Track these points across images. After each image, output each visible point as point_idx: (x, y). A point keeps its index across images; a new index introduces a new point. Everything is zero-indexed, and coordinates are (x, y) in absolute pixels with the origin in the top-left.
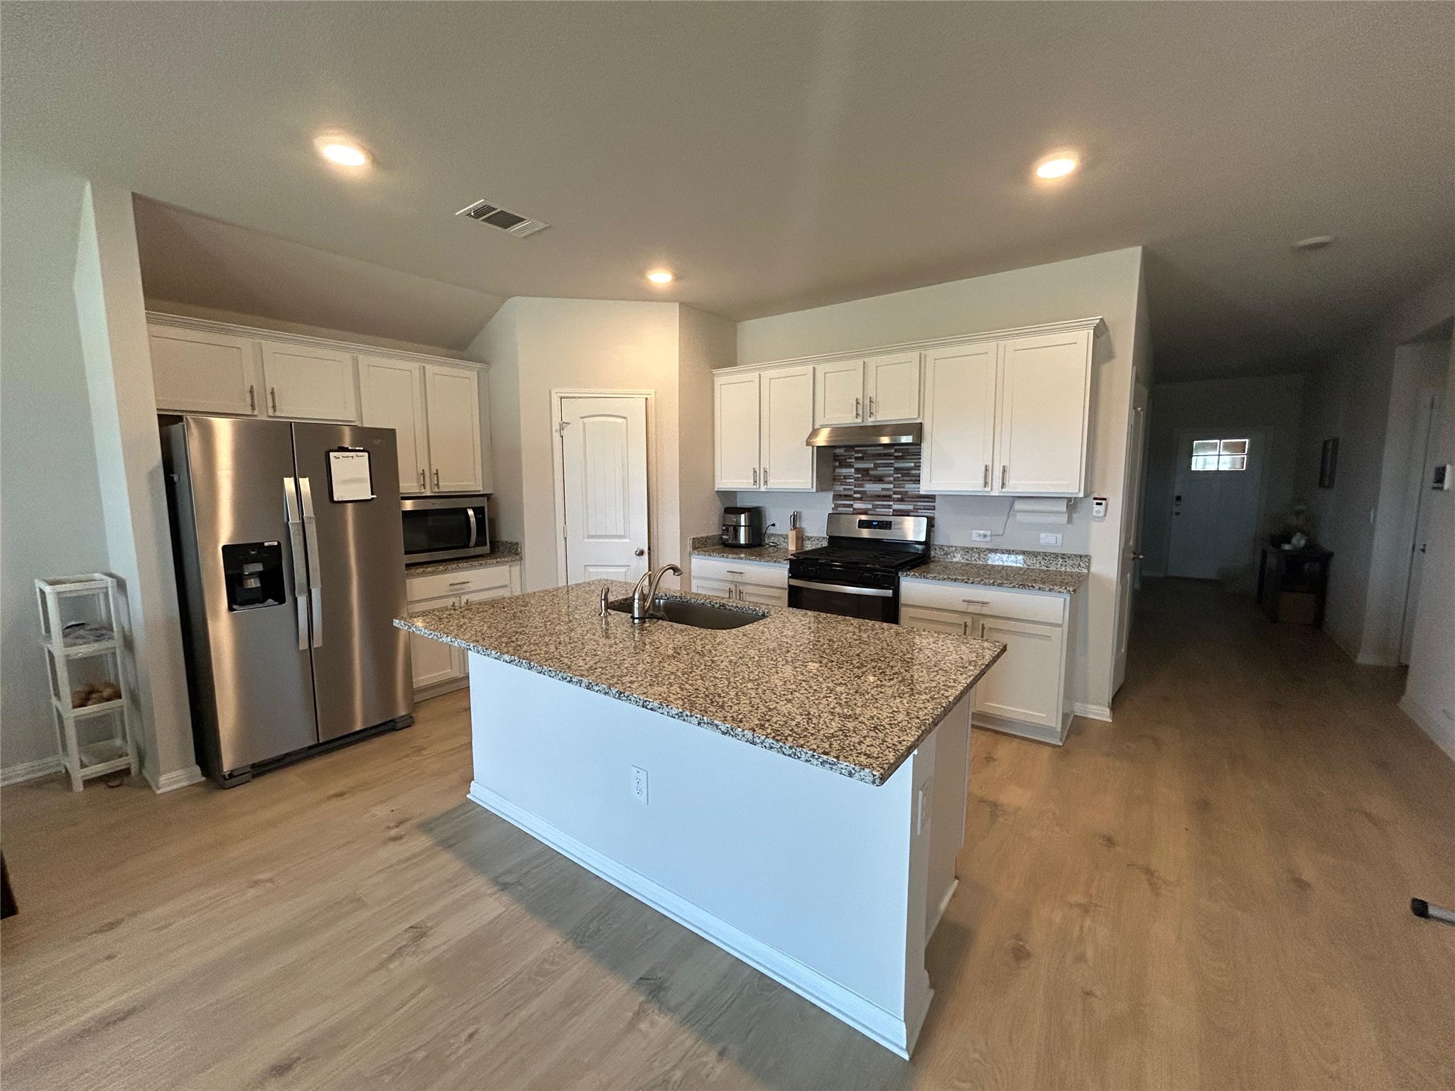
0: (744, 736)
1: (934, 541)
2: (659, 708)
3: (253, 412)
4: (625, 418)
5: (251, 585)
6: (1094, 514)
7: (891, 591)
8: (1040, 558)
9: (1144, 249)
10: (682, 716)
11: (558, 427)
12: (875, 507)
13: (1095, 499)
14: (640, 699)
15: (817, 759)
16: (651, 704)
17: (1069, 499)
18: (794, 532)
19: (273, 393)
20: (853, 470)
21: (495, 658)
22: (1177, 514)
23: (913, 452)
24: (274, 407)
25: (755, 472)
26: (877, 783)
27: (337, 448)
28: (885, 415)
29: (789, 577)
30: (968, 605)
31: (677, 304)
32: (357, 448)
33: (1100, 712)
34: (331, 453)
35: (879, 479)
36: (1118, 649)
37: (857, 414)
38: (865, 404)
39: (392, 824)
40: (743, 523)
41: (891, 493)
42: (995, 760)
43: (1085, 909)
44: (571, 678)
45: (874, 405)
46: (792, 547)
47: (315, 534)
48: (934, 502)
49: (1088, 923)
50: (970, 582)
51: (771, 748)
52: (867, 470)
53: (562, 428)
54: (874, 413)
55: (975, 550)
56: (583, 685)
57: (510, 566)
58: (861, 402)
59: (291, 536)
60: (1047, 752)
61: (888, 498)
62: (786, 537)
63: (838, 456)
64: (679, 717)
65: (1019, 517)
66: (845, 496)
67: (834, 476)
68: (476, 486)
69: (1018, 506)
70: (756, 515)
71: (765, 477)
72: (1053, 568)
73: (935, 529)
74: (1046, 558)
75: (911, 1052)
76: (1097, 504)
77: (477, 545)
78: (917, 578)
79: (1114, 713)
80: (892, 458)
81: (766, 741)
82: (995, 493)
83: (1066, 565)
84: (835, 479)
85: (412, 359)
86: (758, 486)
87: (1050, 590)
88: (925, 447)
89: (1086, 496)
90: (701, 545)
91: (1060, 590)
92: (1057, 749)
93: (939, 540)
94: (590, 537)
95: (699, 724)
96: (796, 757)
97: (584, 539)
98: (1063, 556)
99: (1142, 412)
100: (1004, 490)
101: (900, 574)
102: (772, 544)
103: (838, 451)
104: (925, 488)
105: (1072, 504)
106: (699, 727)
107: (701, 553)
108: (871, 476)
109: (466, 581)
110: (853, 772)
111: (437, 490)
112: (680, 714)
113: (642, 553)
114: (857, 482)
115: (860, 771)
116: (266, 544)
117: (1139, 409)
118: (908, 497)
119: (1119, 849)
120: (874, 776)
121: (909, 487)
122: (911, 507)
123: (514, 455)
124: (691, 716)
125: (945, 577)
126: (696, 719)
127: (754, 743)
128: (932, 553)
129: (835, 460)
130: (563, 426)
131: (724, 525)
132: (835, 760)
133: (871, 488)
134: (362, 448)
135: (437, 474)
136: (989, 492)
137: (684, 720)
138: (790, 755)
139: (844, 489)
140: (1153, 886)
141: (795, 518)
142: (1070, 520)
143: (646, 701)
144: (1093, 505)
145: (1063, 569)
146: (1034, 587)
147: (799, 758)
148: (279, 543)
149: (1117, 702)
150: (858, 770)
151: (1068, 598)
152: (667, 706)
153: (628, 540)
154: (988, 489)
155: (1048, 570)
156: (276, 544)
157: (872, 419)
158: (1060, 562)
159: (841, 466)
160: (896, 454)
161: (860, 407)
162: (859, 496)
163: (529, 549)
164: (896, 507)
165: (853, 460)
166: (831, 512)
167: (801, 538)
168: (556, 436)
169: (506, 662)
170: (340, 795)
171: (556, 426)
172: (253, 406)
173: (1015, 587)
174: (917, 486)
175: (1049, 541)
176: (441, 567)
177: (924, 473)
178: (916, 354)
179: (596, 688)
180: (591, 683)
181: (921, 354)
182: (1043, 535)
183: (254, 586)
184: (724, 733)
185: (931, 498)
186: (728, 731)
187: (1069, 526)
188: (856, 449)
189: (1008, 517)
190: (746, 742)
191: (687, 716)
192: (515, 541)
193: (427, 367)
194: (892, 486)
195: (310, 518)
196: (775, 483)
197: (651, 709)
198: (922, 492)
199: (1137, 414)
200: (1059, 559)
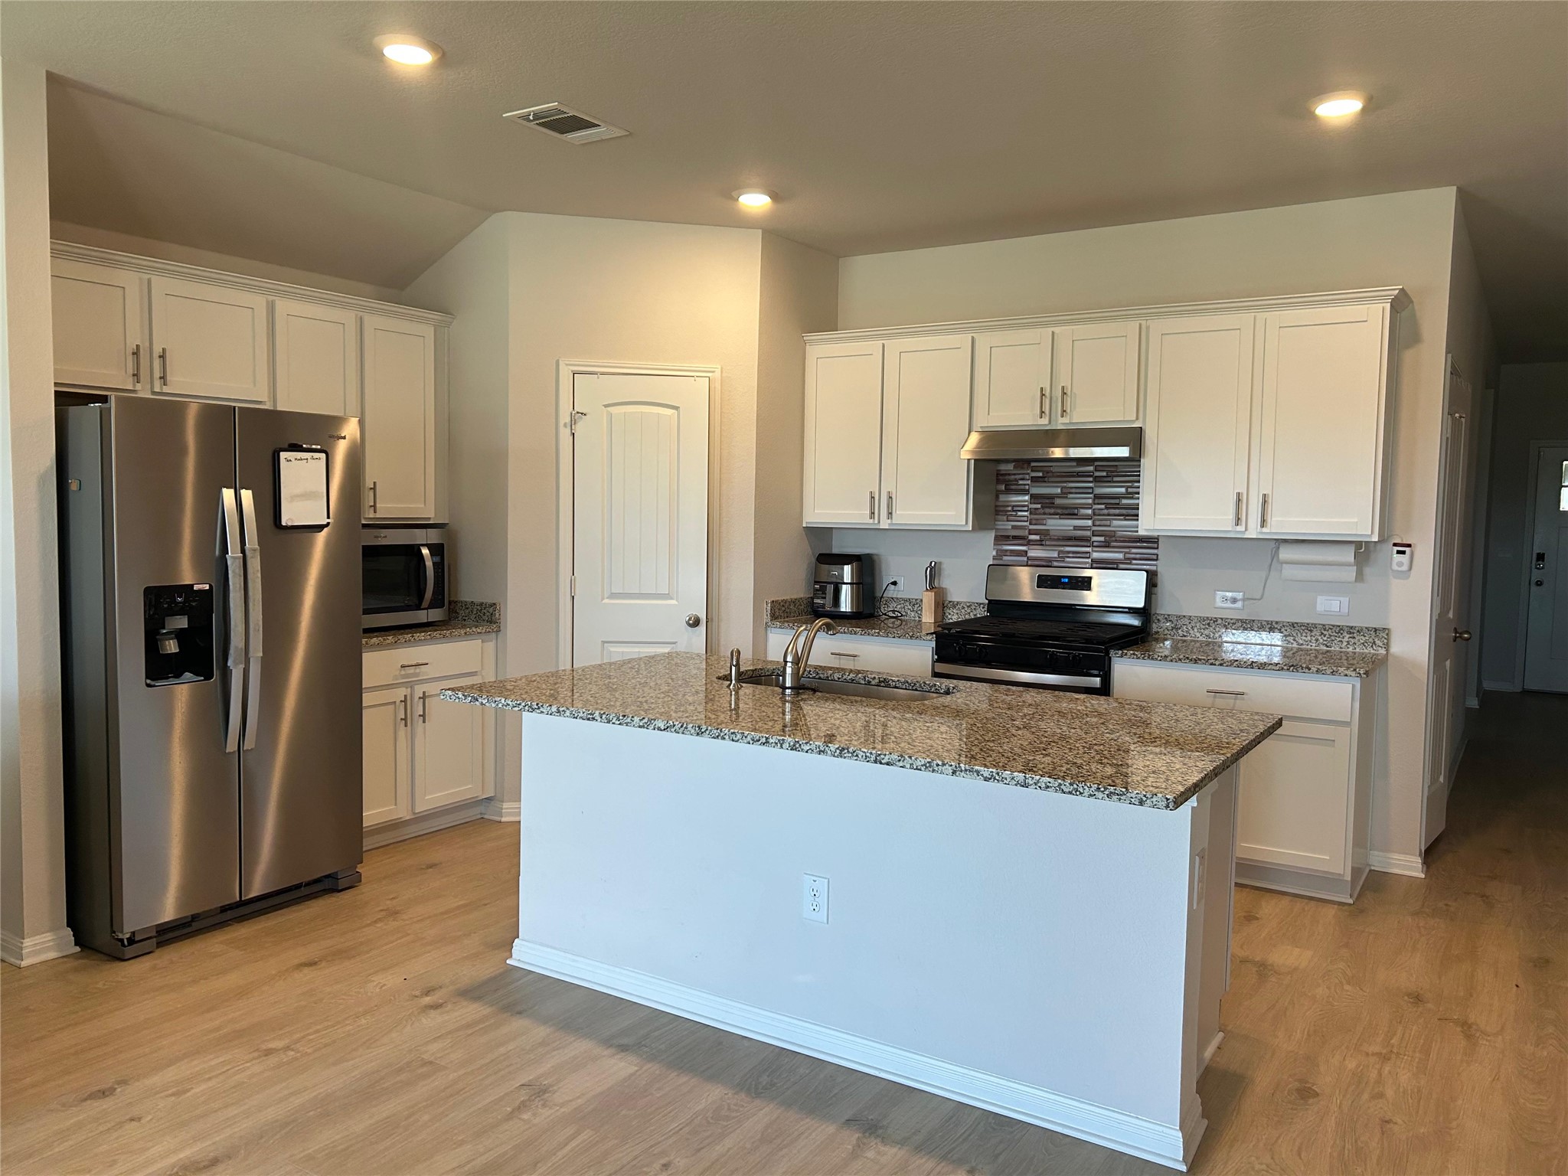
0: (1013, 779)
1: (1156, 610)
2: (899, 761)
3: (134, 385)
4: (676, 408)
5: (171, 649)
6: (1395, 567)
7: (1098, 679)
8: (1316, 632)
9: (1460, 191)
10: (930, 766)
11: (568, 420)
12: (1062, 556)
13: (1395, 545)
14: (871, 753)
15: (1103, 792)
16: (887, 757)
17: (1358, 545)
18: (932, 595)
19: (162, 357)
20: (1027, 498)
21: (640, 727)
22: (1539, 584)
23: (1127, 471)
24: (163, 378)
25: (873, 498)
26: (1171, 807)
27: (286, 446)
28: (1085, 414)
29: (934, 662)
30: (1215, 697)
31: (760, 231)
32: (314, 447)
33: (1408, 864)
34: (281, 453)
35: (1071, 513)
36: (1434, 779)
37: (1042, 412)
38: (1051, 398)
39: (417, 993)
40: (847, 578)
41: (1089, 533)
42: (1257, 919)
43: (1385, 1058)
44: (767, 738)
45: (1068, 400)
46: (928, 618)
47: (259, 575)
48: (1157, 548)
49: (1387, 1069)
50: (1217, 663)
51: (1048, 787)
52: (1052, 497)
53: (573, 422)
54: (1068, 411)
55: (1219, 621)
56: (786, 745)
57: (482, 642)
58: (1047, 394)
59: (230, 576)
60: (1331, 912)
61: (1084, 541)
62: (917, 603)
63: (1002, 475)
64: (926, 767)
65: (1288, 572)
66: (1015, 538)
67: (996, 506)
68: (428, 511)
69: (1285, 553)
70: (866, 566)
71: (890, 506)
72: (1335, 648)
73: (1159, 589)
74: (1325, 633)
75: (1189, 1165)
76: (1399, 552)
77: (431, 606)
78: (1139, 658)
79: (1428, 868)
80: (1091, 479)
81: (1041, 780)
82: (1253, 533)
83: (1355, 643)
84: (999, 511)
85: (344, 306)
86: (876, 522)
87: (1332, 673)
88: (1146, 463)
89: (1382, 540)
90: (782, 613)
91: (1346, 672)
92: (1346, 907)
93: (1166, 606)
94: (613, 596)
95: (954, 773)
96: (1078, 793)
97: (603, 599)
98: (1351, 630)
99: (1463, 420)
100: (1265, 530)
101: (1112, 653)
102: (891, 614)
103: (1003, 467)
104: (1145, 526)
105: (1363, 551)
106: (954, 777)
107: (786, 624)
108: (1058, 507)
109: (424, 662)
110: (1144, 799)
111: (372, 515)
112: (928, 765)
113: (695, 623)
114: (1033, 516)
115: (1152, 798)
116: (196, 587)
117: (1457, 415)
118: (1116, 541)
119: (1430, 1006)
120: (1167, 799)
121: (1119, 525)
122: (1120, 556)
123: (495, 462)
124: (944, 765)
125: (1181, 657)
126: (950, 768)
127: (1025, 785)
128: (1155, 627)
129: (998, 482)
130: (576, 416)
131: (816, 582)
132: (1124, 790)
133: (1058, 525)
134: (319, 447)
135: (374, 489)
136: (1244, 532)
137: (933, 771)
138: (1070, 793)
139: (1014, 527)
140: (1469, 1037)
141: (933, 573)
142: (1360, 576)
143: (880, 755)
144: (1392, 555)
145: (1351, 649)
146: (1310, 669)
147: (1081, 793)
148: (211, 586)
149: (1430, 854)
150: (1149, 797)
151: (1358, 686)
152: (910, 757)
153: (674, 602)
154: (1239, 528)
155: (1328, 651)
156: (207, 587)
157: (1066, 420)
158: (1346, 639)
159: (1008, 491)
160: (1097, 474)
161: (1047, 402)
162: (1037, 537)
163: (513, 613)
164: (1095, 555)
165: (1029, 482)
166: (991, 563)
167: (942, 605)
168: (565, 434)
169: (659, 729)
170: (312, 964)
171: (565, 418)
172: (136, 376)
173: (1283, 669)
174: (1135, 523)
175: (1330, 607)
176: (390, 638)
177: (1146, 503)
178: (1133, 326)
179: (806, 748)
180: (798, 742)
181: (1140, 325)
182: (1321, 599)
183: (174, 651)
184: (986, 779)
185: (1152, 541)
186: (992, 775)
187: (1358, 585)
188: (1033, 464)
189: (1270, 570)
190: (1016, 785)
191: (938, 765)
192: (490, 601)
193: (367, 318)
194: (1090, 523)
195: (255, 550)
196: (907, 515)
197: (888, 764)
198: (1142, 532)
199: (1456, 423)
200: (1345, 634)
